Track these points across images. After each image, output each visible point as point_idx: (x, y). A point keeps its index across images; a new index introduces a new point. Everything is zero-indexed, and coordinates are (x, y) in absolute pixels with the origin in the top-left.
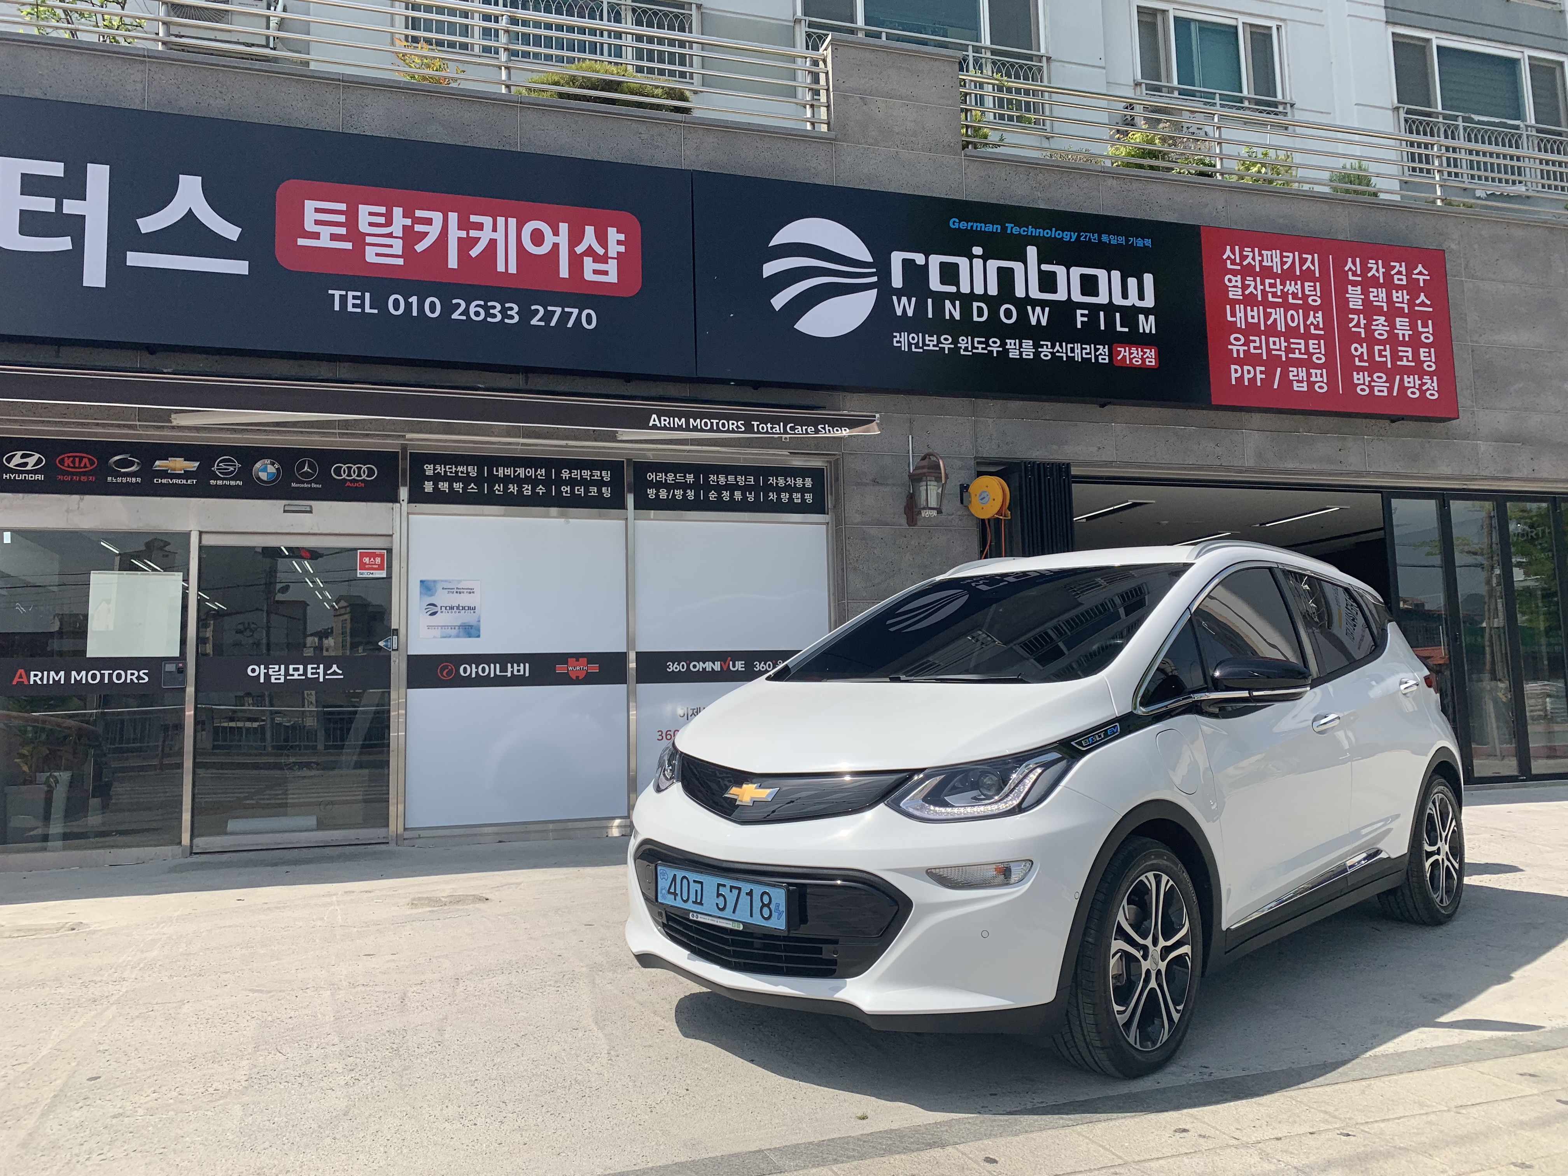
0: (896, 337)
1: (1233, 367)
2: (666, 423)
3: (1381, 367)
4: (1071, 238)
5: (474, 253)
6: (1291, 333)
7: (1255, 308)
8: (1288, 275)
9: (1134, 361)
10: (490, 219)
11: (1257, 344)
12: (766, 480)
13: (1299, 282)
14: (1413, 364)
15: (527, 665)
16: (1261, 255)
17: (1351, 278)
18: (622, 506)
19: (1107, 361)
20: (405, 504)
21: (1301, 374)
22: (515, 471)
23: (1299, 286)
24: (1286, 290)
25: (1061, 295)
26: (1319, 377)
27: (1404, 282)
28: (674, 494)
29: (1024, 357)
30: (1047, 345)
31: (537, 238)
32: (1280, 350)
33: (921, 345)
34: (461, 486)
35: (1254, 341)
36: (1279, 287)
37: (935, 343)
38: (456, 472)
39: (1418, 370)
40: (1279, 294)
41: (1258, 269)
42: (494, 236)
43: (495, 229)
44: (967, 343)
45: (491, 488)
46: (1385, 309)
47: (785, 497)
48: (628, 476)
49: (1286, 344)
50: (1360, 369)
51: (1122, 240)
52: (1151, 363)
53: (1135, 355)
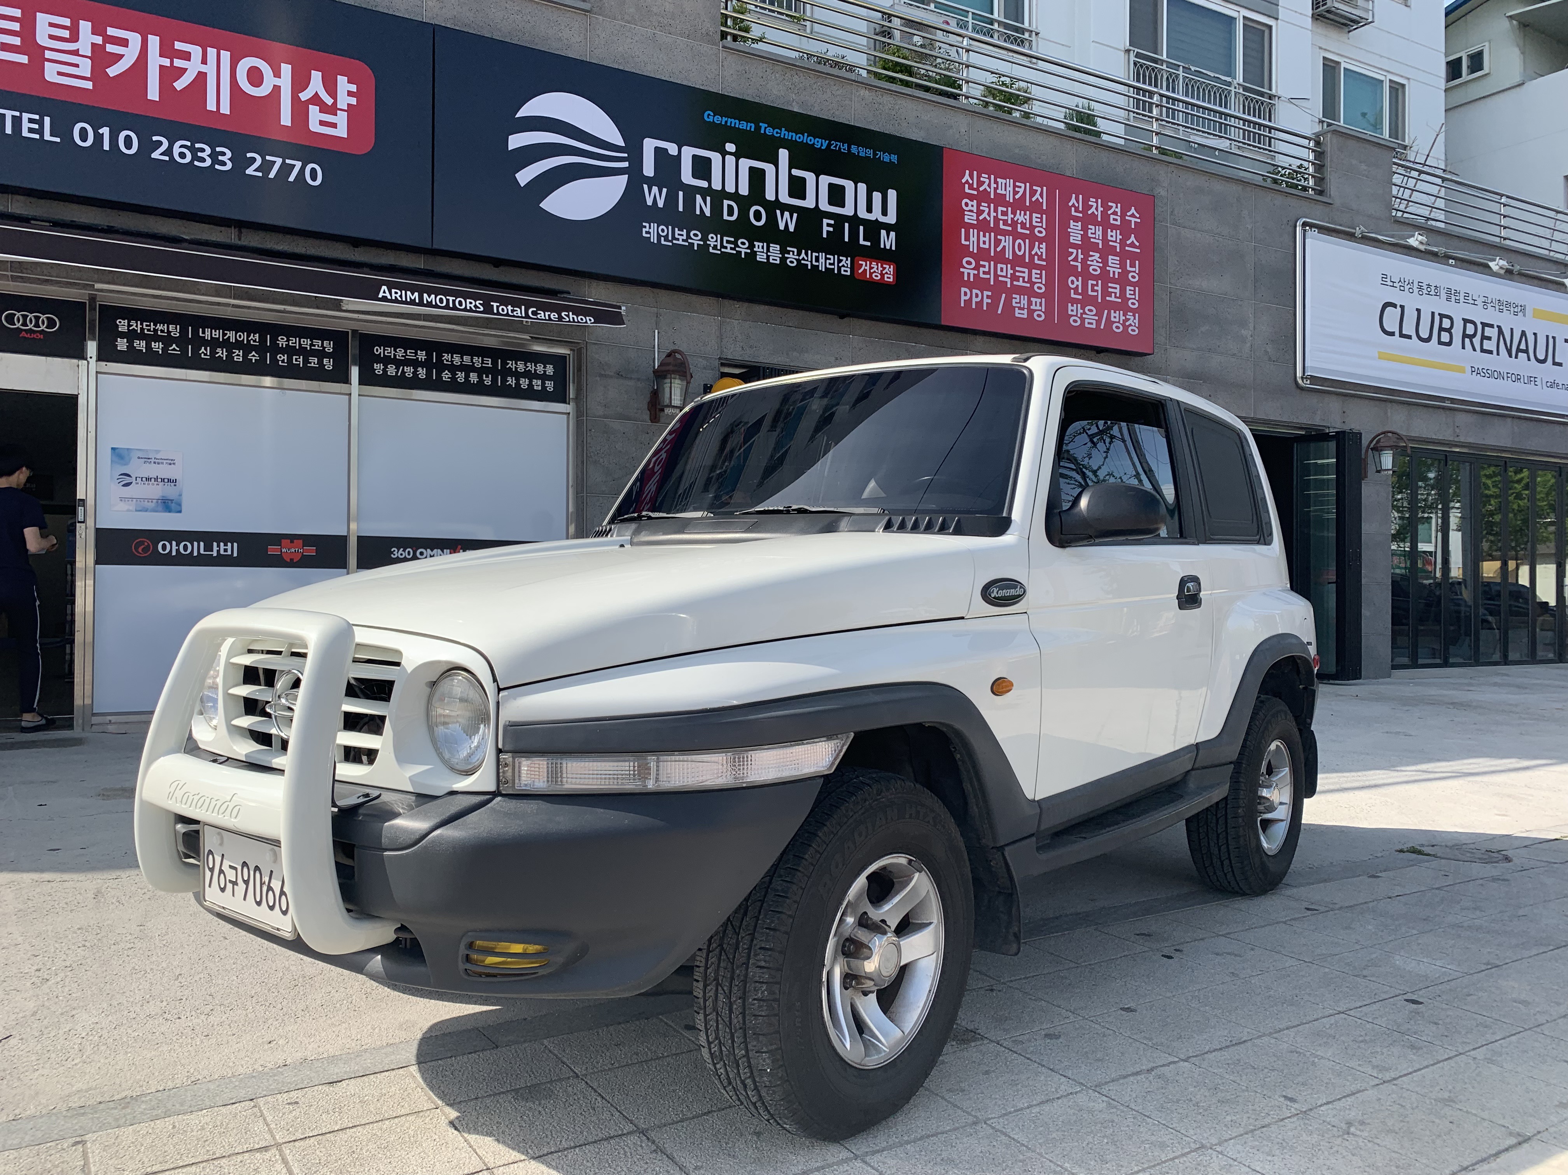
0: (645, 227)
1: (963, 290)
2: (398, 296)
3: (1092, 301)
4: (822, 145)
5: (180, 84)
6: (1017, 261)
7: (987, 234)
8: (1018, 205)
9: (873, 275)
10: (199, 49)
11: (987, 269)
12: (504, 364)
13: (1028, 213)
14: (1120, 300)
15: (235, 545)
16: (996, 182)
17: (1073, 213)
18: (346, 380)
19: (848, 273)
20: (93, 362)
21: (1022, 302)
22: (224, 335)
23: (1027, 217)
24: (1016, 219)
25: (809, 203)
26: (1039, 305)
27: (1118, 223)
28: (403, 372)
29: (771, 261)
30: (793, 252)
31: (255, 77)
32: (1006, 277)
33: (670, 238)
34: (161, 346)
35: (984, 266)
36: (1010, 216)
37: (685, 237)
38: (155, 331)
39: (1123, 307)
40: (1010, 222)
41: (992, 197)
42: (203, 68)
43: (204, 61)
44: (716, 241)
45: (196, 351)
46: (1100, 247)
47: (524, 383)
48: (353, 349)
49: (1012, 272)
50: (1074, 301)
51: (870, 153)
52: (889, 278)
53: (875, 269)
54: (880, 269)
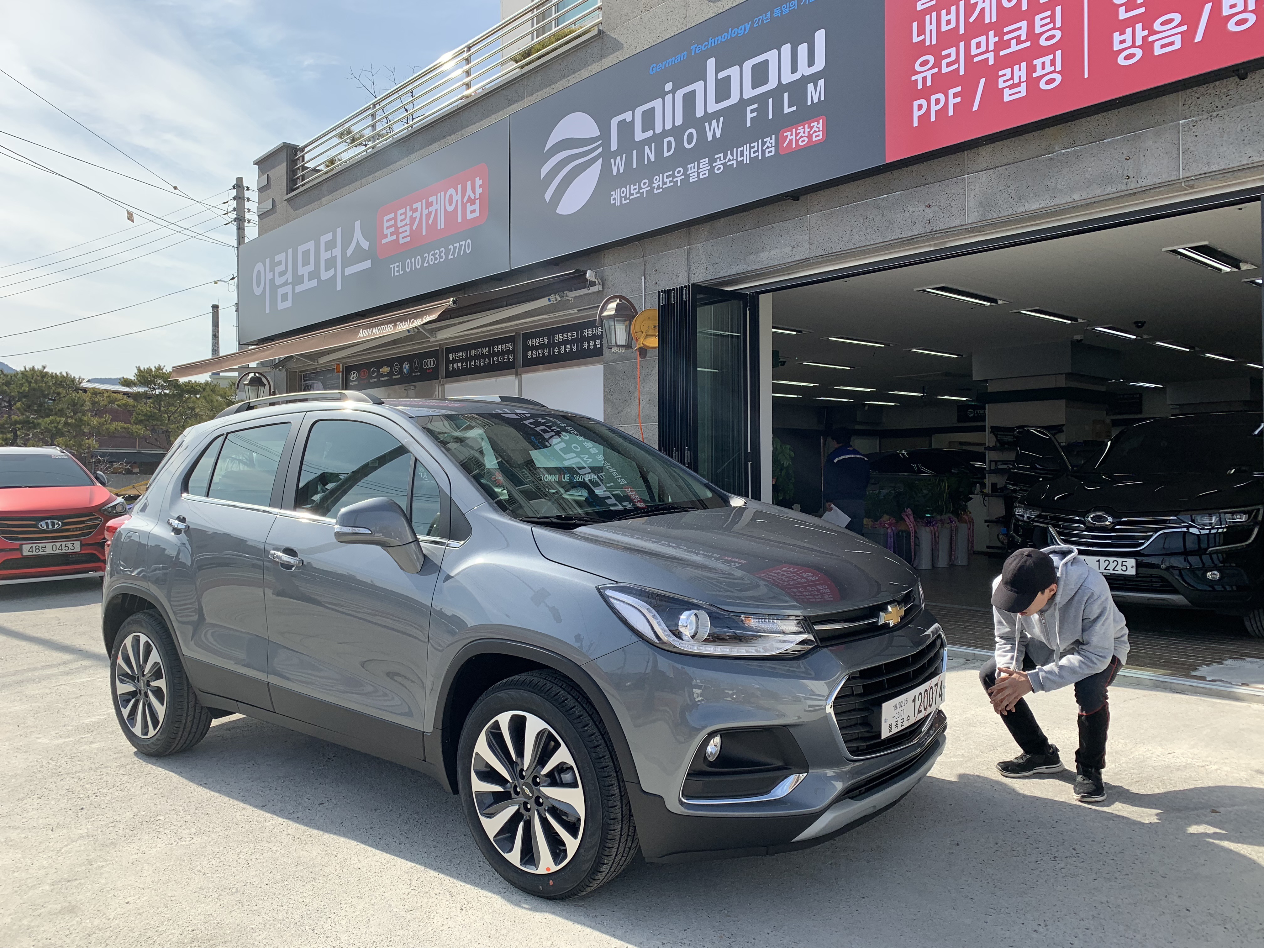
1: (916, 104)
4: (745, 30)
5: (430, 222)
6: (1006, 19)
7: (953, 8)
9: (800, 143)
10: (436, 196)
11: (953, 58)
12: (582, 333)
19: (773, 153)
20: (441, 380)
21: (1017, 74)
22: (477, 351)
25: (734, 99)
26: (1048, 66)
28: (538, 353)
29: (702, 177)
30: (720, 157)
31: (451, 200)
32: (987, 51)
33: (628, 196)
34: (461, 365)
35: (949, 55)
37: (637, 190)
38: (459, 357)
42: (437, 207)
43: (437, 203)
44: (659, 181)
45: (469, 364)
47: (592, 344)
48: (518, 345)
49: (997, 39)
50: (1127, 24)
51: (794, 5)
52: (818, 136)
53: (802, 134)
54: (807, 130)
